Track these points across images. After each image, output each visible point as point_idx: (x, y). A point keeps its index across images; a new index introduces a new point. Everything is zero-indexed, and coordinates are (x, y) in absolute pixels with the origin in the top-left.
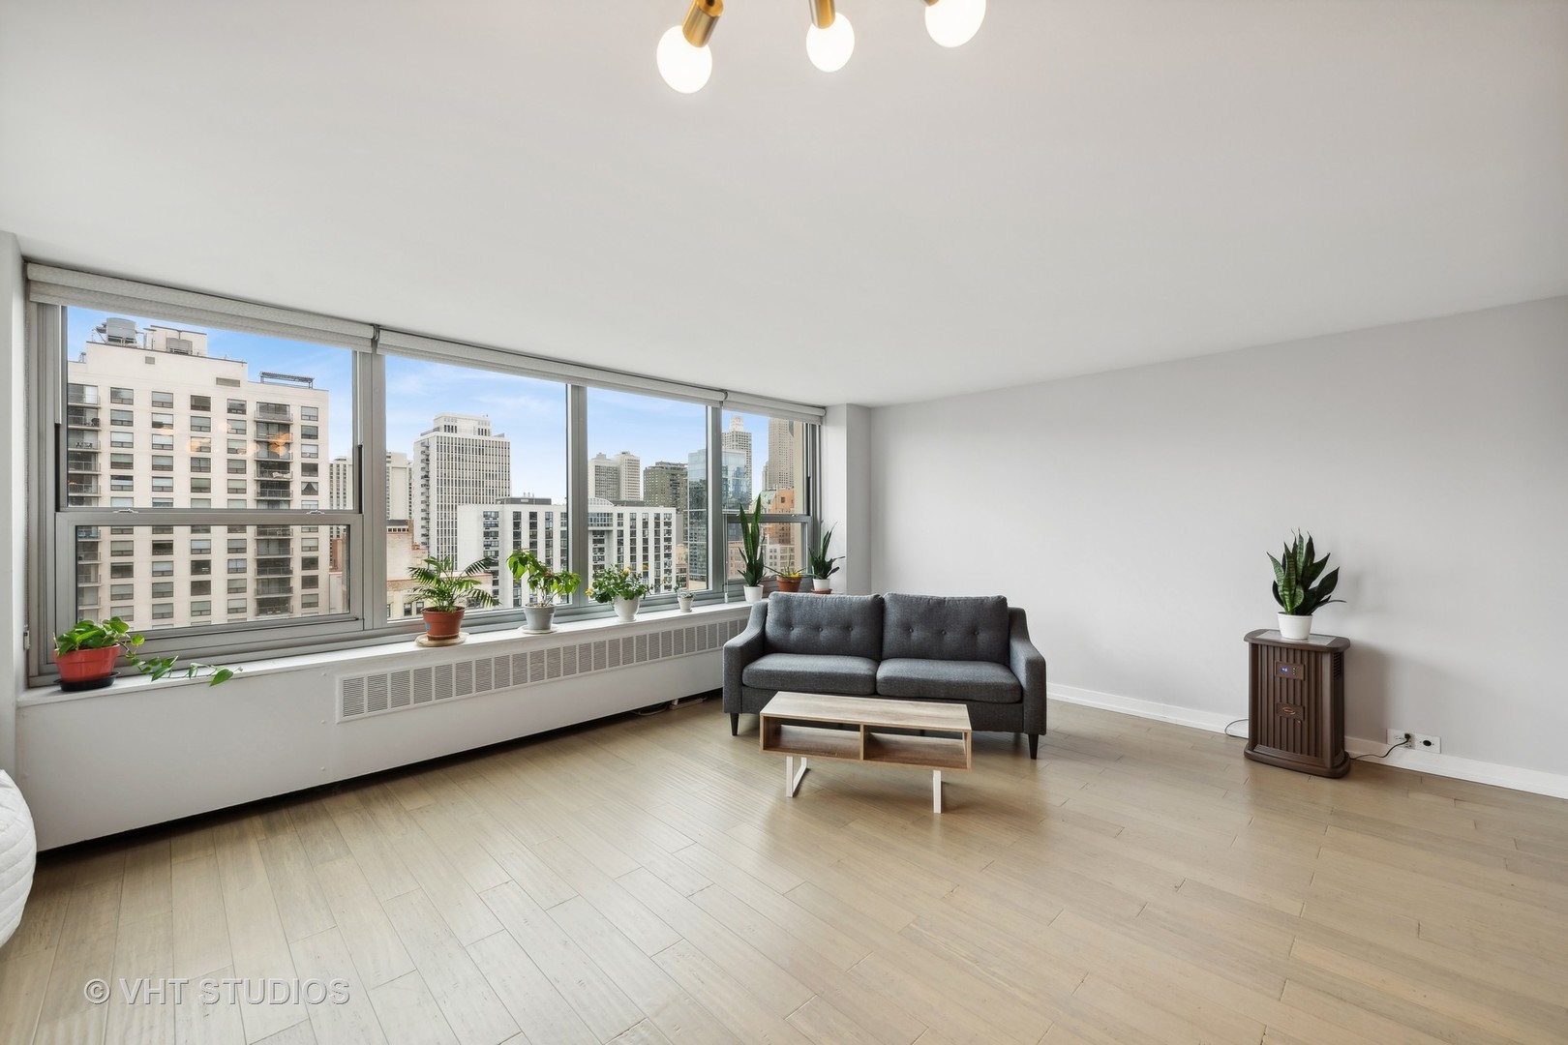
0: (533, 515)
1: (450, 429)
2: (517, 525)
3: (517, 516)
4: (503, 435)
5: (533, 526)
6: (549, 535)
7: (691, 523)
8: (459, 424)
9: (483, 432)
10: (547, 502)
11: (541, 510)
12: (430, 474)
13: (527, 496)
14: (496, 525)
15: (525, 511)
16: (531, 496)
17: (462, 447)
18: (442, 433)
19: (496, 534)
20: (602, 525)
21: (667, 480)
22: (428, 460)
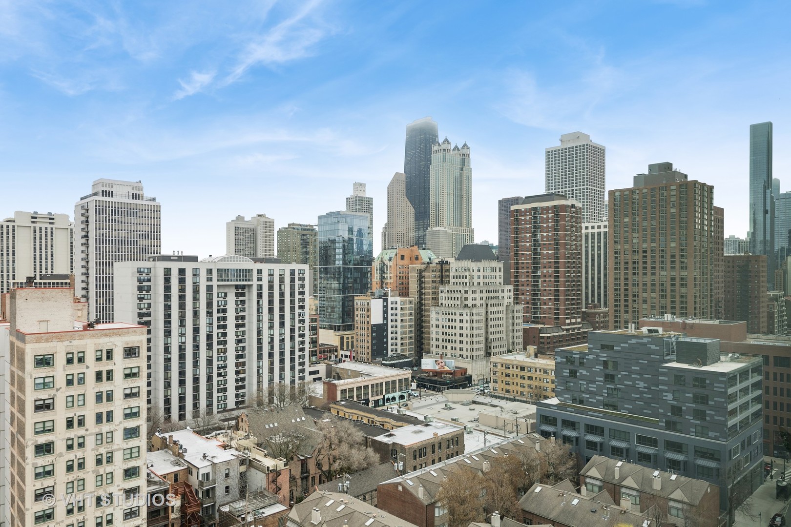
0: (182, 271)
1: (105, 193)
2: (167, 280)
3: (168, 272)
4: (154, 199)
5: (182, 281)
6: (196, 290)
7: (320, 278)
8: (115, 189)
9: (135, 196)
10: (194, 259)
11: (189, 267)
12: (90, 235)
13: (176, 254)
14: (149, 280)
15: (175, 267)
16: (180, 254)
17: (117, 210)
18: (100, 198)
19: (149, 289)
20: (243, 280)
21: (298, 241)
22: (87, 221)
